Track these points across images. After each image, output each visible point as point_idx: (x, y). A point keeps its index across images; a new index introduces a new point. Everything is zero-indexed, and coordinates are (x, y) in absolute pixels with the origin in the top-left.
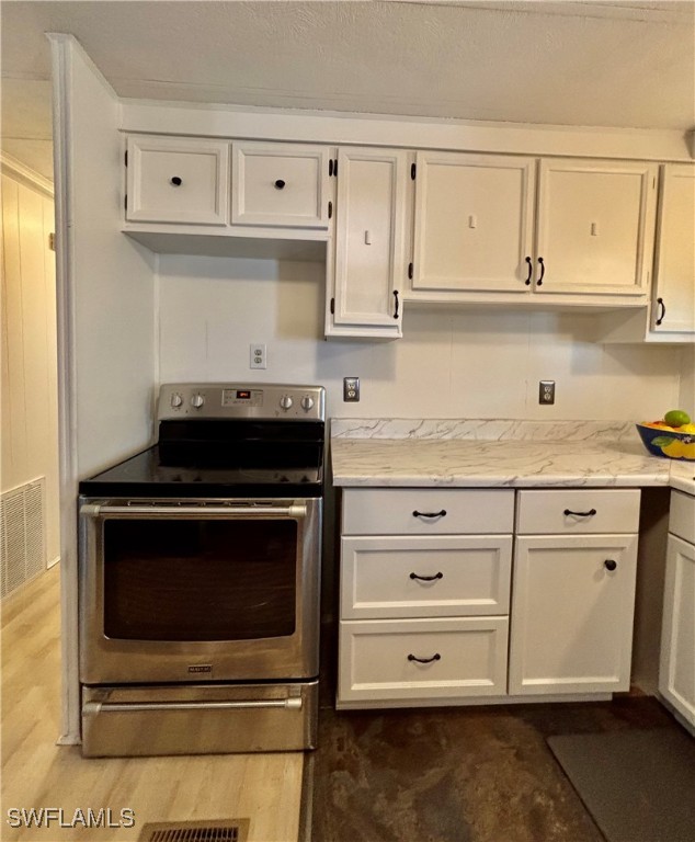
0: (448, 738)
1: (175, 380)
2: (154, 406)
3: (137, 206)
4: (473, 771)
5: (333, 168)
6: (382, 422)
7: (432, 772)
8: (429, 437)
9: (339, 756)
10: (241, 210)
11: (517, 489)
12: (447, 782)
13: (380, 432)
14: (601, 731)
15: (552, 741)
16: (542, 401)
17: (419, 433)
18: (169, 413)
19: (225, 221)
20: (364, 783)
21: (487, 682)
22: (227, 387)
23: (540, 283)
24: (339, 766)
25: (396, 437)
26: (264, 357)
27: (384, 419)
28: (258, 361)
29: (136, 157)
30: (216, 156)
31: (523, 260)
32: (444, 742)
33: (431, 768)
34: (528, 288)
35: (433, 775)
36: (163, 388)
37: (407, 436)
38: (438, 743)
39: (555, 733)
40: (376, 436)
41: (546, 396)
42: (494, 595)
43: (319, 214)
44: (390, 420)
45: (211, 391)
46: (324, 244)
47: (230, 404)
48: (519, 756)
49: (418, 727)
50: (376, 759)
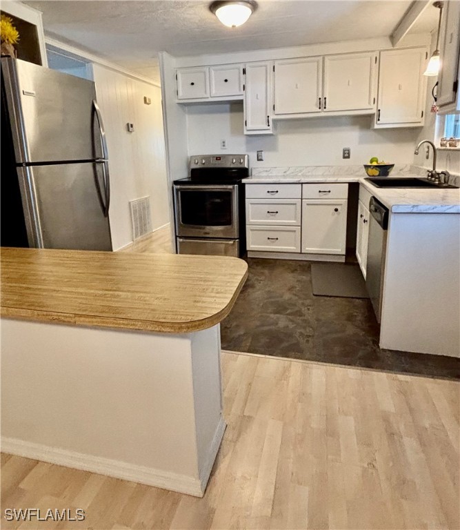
1: (195, 155)
2: (189, 164)
3: (180, 93)
5: (244, 72)
6: (272, 169)
8: (292, 175)
10: (214, 92)
11: (302, 183)
13: (271, 173)
16: (344, 157)
17: (288, 173)
18: (194, 166)
19: (208, 96)
22: (213, 156)
23: (326, 108)
26: (226, 144)
27: (273, 167)
28: (224, 146)
29: (179, 77)
30: (205, 73)
31: (318, 99)
34: (320, 110)
36: (191, 157)
41: (346, 154)
42: (295, 219)
43: (240, 90)
44: (276, 168)
45: (207, 158)
46: (242, 101)
47: (214, 162)
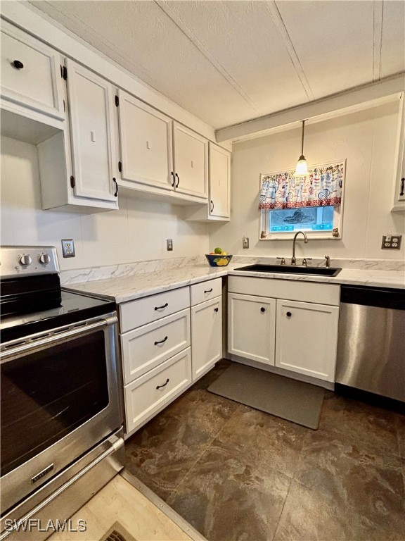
0: (178, 415)
4: (193, 416)
6: (94, 269)
7: (180, 430)
8: (122, 275)
9: (139, 458)
11: (190, 285)
12: (188, 427)
13: (93, 277)
14: (218, 376)
15: (209, 389)
16: (169, 249)
17: (117, 273)
20: (158, 456)
21: (186, 381)
23: (177, 186)
24: (142, 461)
25: (104, 278)
27: (94, 268)
31: (170, 173)
32: (176, 417)
33: (179, 428)
34: (173, 188)
35: (181, 430)
37: (110, 276)
38: (175, 419)
39: (208, 386)
40: (90, 280)
41: (170, 247)
42: (186, 339)
44: (99, 267)
48: (203, 401)
49: (163, 421)
50: (155, 445)
